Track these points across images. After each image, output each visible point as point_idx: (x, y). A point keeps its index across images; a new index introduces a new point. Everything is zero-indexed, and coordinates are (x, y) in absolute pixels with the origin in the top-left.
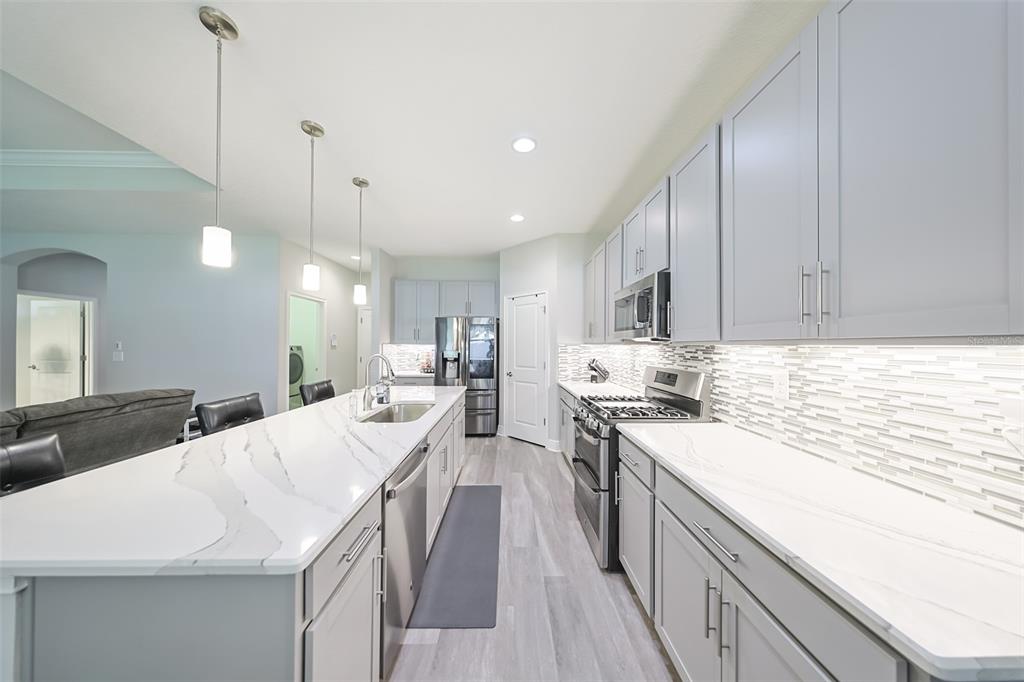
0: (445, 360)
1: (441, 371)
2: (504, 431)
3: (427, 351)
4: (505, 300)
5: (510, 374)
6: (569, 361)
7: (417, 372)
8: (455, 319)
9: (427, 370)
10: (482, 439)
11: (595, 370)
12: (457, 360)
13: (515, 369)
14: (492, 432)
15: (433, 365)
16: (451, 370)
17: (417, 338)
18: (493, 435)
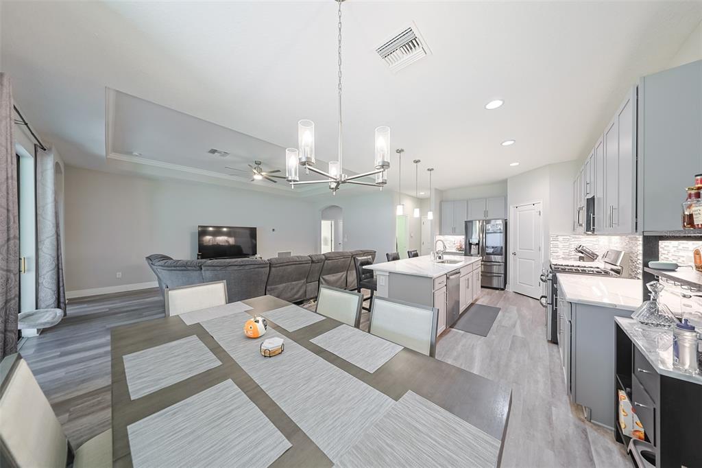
0: (470, 244)
1: (468, 251)
2: (510, 288)
3: (460, 239)
4: (511, 209)
5: (514, 254)
6: (560, 245)
7: (454, 250)
8: (478, 222)
9: (460, 249)
10: (494, 291)
11: (582, 253)
12: (478, 244)
13: (518, 251)
14: (502, 287)
15: (464, 247)
16: (474, 250)
17: (454, 232)
18: (503, 289)
